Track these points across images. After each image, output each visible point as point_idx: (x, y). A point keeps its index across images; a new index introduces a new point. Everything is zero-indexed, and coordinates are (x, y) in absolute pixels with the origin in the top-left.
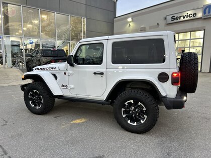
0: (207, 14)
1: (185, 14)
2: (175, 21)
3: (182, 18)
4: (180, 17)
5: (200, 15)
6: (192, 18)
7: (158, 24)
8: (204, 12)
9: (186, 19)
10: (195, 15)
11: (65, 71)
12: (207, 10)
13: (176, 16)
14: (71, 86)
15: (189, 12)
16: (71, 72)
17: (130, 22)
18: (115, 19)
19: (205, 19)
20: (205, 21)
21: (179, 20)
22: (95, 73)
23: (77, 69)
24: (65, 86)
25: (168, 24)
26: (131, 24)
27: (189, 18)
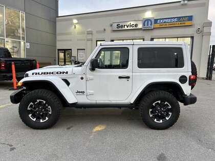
0: (146, 26)
1: (128, 24)
2: (120, 29)
3: (126, 27)
4: (124, 26)
5: (140, 26)
6: (134, 28)
7: (105, 30)
8: (144, 25)
9: (129, 28)
10: (136, 25)
11: (82, 76)
12: (146, 22)
13: (121, 24)
14: (90, 91)
15: (132, 23)
16: (91, 77)
17: (76, 24)
18: (57, 19)
19: (144, 30)
20: (144, 32)
21: (123, 29)
22: (120, 77)
23: (99, 74)
24: (81, 92)
25: (114, 31)
26: (77, 26)
27: (131, 28)
